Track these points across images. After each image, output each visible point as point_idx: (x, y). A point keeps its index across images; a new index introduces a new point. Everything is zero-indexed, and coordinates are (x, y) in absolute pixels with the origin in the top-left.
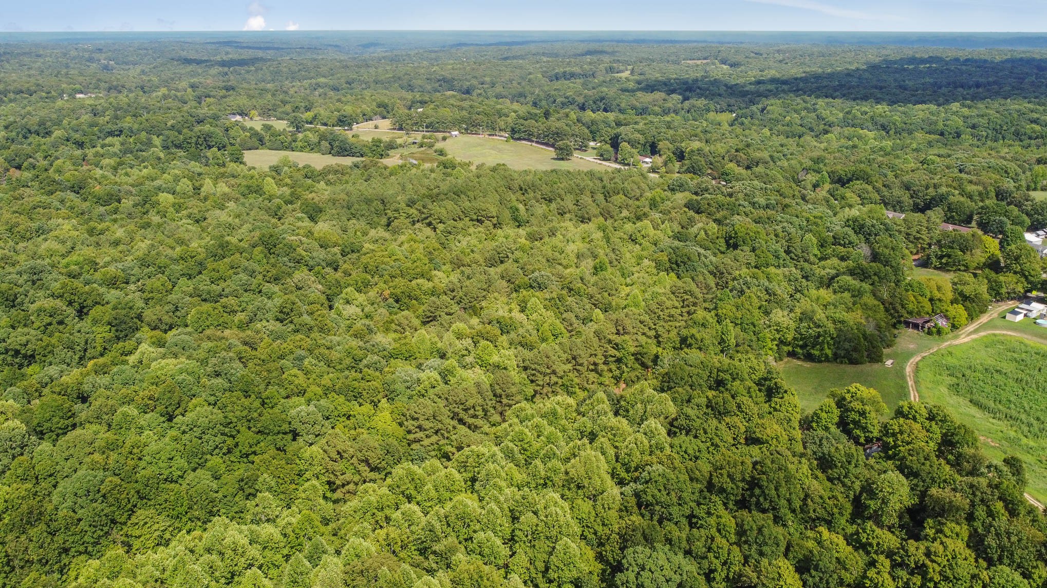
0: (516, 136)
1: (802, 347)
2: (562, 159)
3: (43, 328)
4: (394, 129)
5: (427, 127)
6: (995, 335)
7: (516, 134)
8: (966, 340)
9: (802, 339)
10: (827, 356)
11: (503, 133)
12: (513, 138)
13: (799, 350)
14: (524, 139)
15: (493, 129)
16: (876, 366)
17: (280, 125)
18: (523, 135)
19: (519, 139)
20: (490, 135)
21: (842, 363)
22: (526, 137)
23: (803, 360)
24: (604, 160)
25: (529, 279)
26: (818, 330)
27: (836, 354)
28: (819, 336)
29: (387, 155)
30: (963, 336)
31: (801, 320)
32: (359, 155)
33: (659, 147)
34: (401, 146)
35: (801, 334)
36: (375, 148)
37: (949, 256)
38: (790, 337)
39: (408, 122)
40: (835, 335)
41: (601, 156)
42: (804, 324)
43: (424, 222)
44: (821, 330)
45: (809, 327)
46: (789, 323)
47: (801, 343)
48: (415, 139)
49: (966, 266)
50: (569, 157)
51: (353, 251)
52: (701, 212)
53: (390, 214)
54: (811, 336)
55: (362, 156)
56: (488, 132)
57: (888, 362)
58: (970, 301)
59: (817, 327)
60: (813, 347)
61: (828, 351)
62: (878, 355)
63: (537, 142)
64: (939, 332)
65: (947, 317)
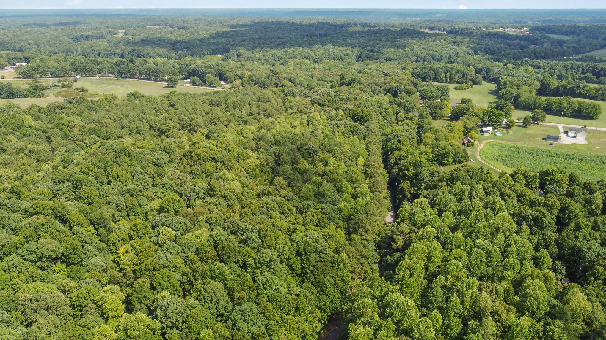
0: (124, 75)
1: (436, 161)
2: (172, 87)
3: (50, 237)
4: (20, 78)
5: (51, 74)
6: (489, 142)
8: (482, 146)
9: (436, 157)
10: (450, 162)
11: (110, 75)
12: (122, 77)
14: (130, 77)
15: (102, 72)
16: (469, 162)
19: (126, 77)
20: (101, 76)
21: (455, 164)
24: (196, 85)
25: (306, 149)
26: (444, 151)
27: (454, 161)
28: (446, 153)
29: (43, 95)
30: (479, 145)
31: (433, 148)
32: (23, 96)
33: (227, 75)
34: (46, 88)
35: (435, 154)
36: (34, 91)
37: (435, 113)
38: (431, 156)
39: (34, 72)
40: (454, 152)
41: (194, 83)
42: (436, 150)
43: (185, 129)
44: (446, 151)
45: (439, 150)
46: (429, 150)
47: (436, 159)
48: (54, 83)
49: (442, 116)
50: (176, 85)
51: (173, 152)
52: (323, 105)
53: (161, 127)
54: (441, 154)
55: (25, 97)
56: (100, 75)
57: (472, 160)
58: (471, 129)
59: (443, 149)
60: (442, 160)
61: (451, 160)
62: (468, 158)
63: (138, 78)
64: (472, 145)
65: (472, 138)
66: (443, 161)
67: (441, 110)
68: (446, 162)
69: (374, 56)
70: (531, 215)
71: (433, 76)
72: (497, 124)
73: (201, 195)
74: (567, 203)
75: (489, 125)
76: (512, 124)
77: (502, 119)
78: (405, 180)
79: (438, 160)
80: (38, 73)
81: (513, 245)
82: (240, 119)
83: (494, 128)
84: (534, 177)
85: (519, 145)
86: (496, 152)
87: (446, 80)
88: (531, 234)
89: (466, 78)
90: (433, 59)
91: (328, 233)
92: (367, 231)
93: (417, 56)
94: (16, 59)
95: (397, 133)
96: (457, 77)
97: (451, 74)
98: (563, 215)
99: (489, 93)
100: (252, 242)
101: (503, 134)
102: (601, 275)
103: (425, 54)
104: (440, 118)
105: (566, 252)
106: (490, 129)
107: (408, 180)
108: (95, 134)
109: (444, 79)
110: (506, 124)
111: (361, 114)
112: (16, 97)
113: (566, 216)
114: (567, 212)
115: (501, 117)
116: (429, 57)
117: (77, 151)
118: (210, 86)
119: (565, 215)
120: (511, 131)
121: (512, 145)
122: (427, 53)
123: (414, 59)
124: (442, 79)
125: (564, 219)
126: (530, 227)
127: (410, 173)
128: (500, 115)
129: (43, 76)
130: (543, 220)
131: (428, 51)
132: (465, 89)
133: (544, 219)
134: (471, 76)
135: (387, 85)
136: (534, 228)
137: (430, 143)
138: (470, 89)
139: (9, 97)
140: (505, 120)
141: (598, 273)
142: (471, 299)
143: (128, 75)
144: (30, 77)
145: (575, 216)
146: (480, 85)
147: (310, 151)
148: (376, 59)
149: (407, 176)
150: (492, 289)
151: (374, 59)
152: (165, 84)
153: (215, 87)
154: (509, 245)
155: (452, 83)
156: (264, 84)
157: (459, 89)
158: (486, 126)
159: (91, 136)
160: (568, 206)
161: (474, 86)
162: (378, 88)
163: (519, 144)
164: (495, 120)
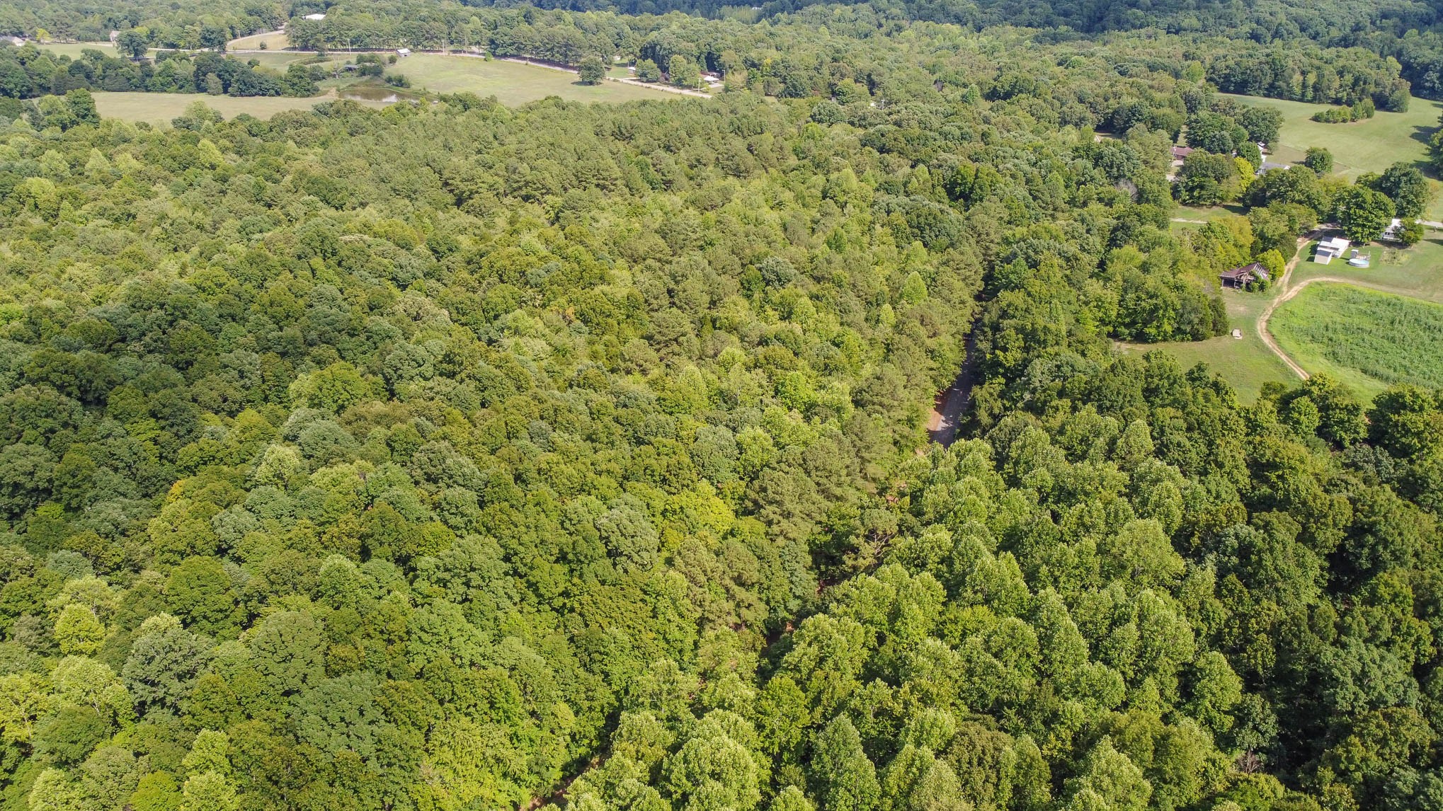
0: (499, 51)
1: (1127, 326)
2: (591, 83)
3: (42, 439)
4: (295, 48)
5: (352, 43)
6: (1318, 284)
7: (496, 49)
8: (1292, 293)
9: (1129, 315)
10: (1165, 332)
11: (474, 48)
12: (494, 55)
13: (1122, 329)
14: (512, 56)
15: (456, 42)
16: (1225, 339)
17: (110, 49)
18: (509, 49)
19: (505, 56)
20: (455, 52)
21: (1183, 340)
22: (515, 52)
23: (1130, 342)
24: (648, 81)
25: (760, 269)
26: (1154, 301)
27: (1178, 331)
28: (1156, 308)
29: (317, 90)
30: (1285, 289)
31: (1125, 290)
32: (273, 92)
33: (721, 60)
34: (329, 75)
35: (1127, 308)
36: (296, 80)
37: (1202, 187)
38: (1114, 314)
39: (319, 36)
40: (1179, 307)
41: (643, 76)
42: (1131, 296)
43: (515, 194)
44: (1159, 301)
45: (1139, 298)
46: (1111, 296)
47: (1127, 320)
48: (349, 63)
49: (1221, 199)
50: (599, 80)
51: (450, 250)
52: (889, 151)
53: (462, 186)
54: (1144, 310)
55: (278, 94)
56: (452, 48)
57: (1236, 333)
58: (1275, 243)
59: (1151, 297)
60: (1145, 324)
61: (1168, 328)
62: (1225, 325)
63: (531, 60)
64: (1262, 287)
65: (1265, 267)
66: (1147, 330)
67: (1219, 182)
68: (1153, 331)
69: (1137, 18)
70: (1237, 536)
71: (1268, 80)
72: (1367, 231)
73: (428, 369)
74: (1374, 514)
75: (1341, 235)
76: (1412, 234)
77: (1384, 220)
78: (995, 375)
79: (1134, 323)
80: (329, 40)
81: (1132, 626)
82: (659, 176)
83: (1356, 243)
84: (1350, 412)
85: (1406, 300)
86: (1326, 313)
87: (1303, 95)
88: (1218, 594)
89: (1363, 91)
90: (1303, 30)
91: (681, 508)
92: (788, 515)
93: (1258, 22)
94: (308, 5)
95: (1035, 242)
96: (1336, 84)
97: (1320, 76)
98: (1355, 547)
99: (1414, 136)
100: (453, 510)
101: (1376, 261)
102: (1358, 768)
103: (1282, 18)
104: (1214, 204)
105: (1300, 668)
106: (1341, 244)
107: (1004, 375)
108: (317, 194)
109: (1298, 90)
110: (1397, 232)
111: (970, 179)
112: (256, 94)
113: (1366, 551)
114: (1370, 539)
115: (1381, 213)
116: (1295, 28)
117: (261, 232)
118: (679, 84)
119: (1363, 546)
120: (1404, 256)
121: (1385, 296)
122: (1287, 14)
123: (1246, 29)
124: (1291, 91)
125: (1358, 557)
126: (1222, 573)
127: (1010, 358)
128: (1379, 206)
129: (340, 47)
130: (1261, 559)
131: (1293, 10)
132: (1344, 121)
133: (1267, 557)
134: (1377, 84)
135: (1111, 101)
136: (1232, 577)
137: (1119, 277)
138: (1363, 122)
139: (241, 93)
140: (1396, 222)
141: (1350, 760)
142: (907, 772)
143: (510, 50)
144: (314, 48)
145: (1393, 553)
146: (1400, 111)
147: (767, 276)
148: (1141, 27)
149: (1000, 365)
150: (983, 752)
151: (1134, 27)
152: (575, 75)
153: (689, 87)
154: (1124, 619)
155: (1320, 102)
156: (794, 86)
157: (1327, 121)
158: (1329, 235)
159: (306, 198)
160: (1374, 523)
161: (1378, 114)
162: (1080, 108)
163: (1407, 297)
164: (1360, 221)
